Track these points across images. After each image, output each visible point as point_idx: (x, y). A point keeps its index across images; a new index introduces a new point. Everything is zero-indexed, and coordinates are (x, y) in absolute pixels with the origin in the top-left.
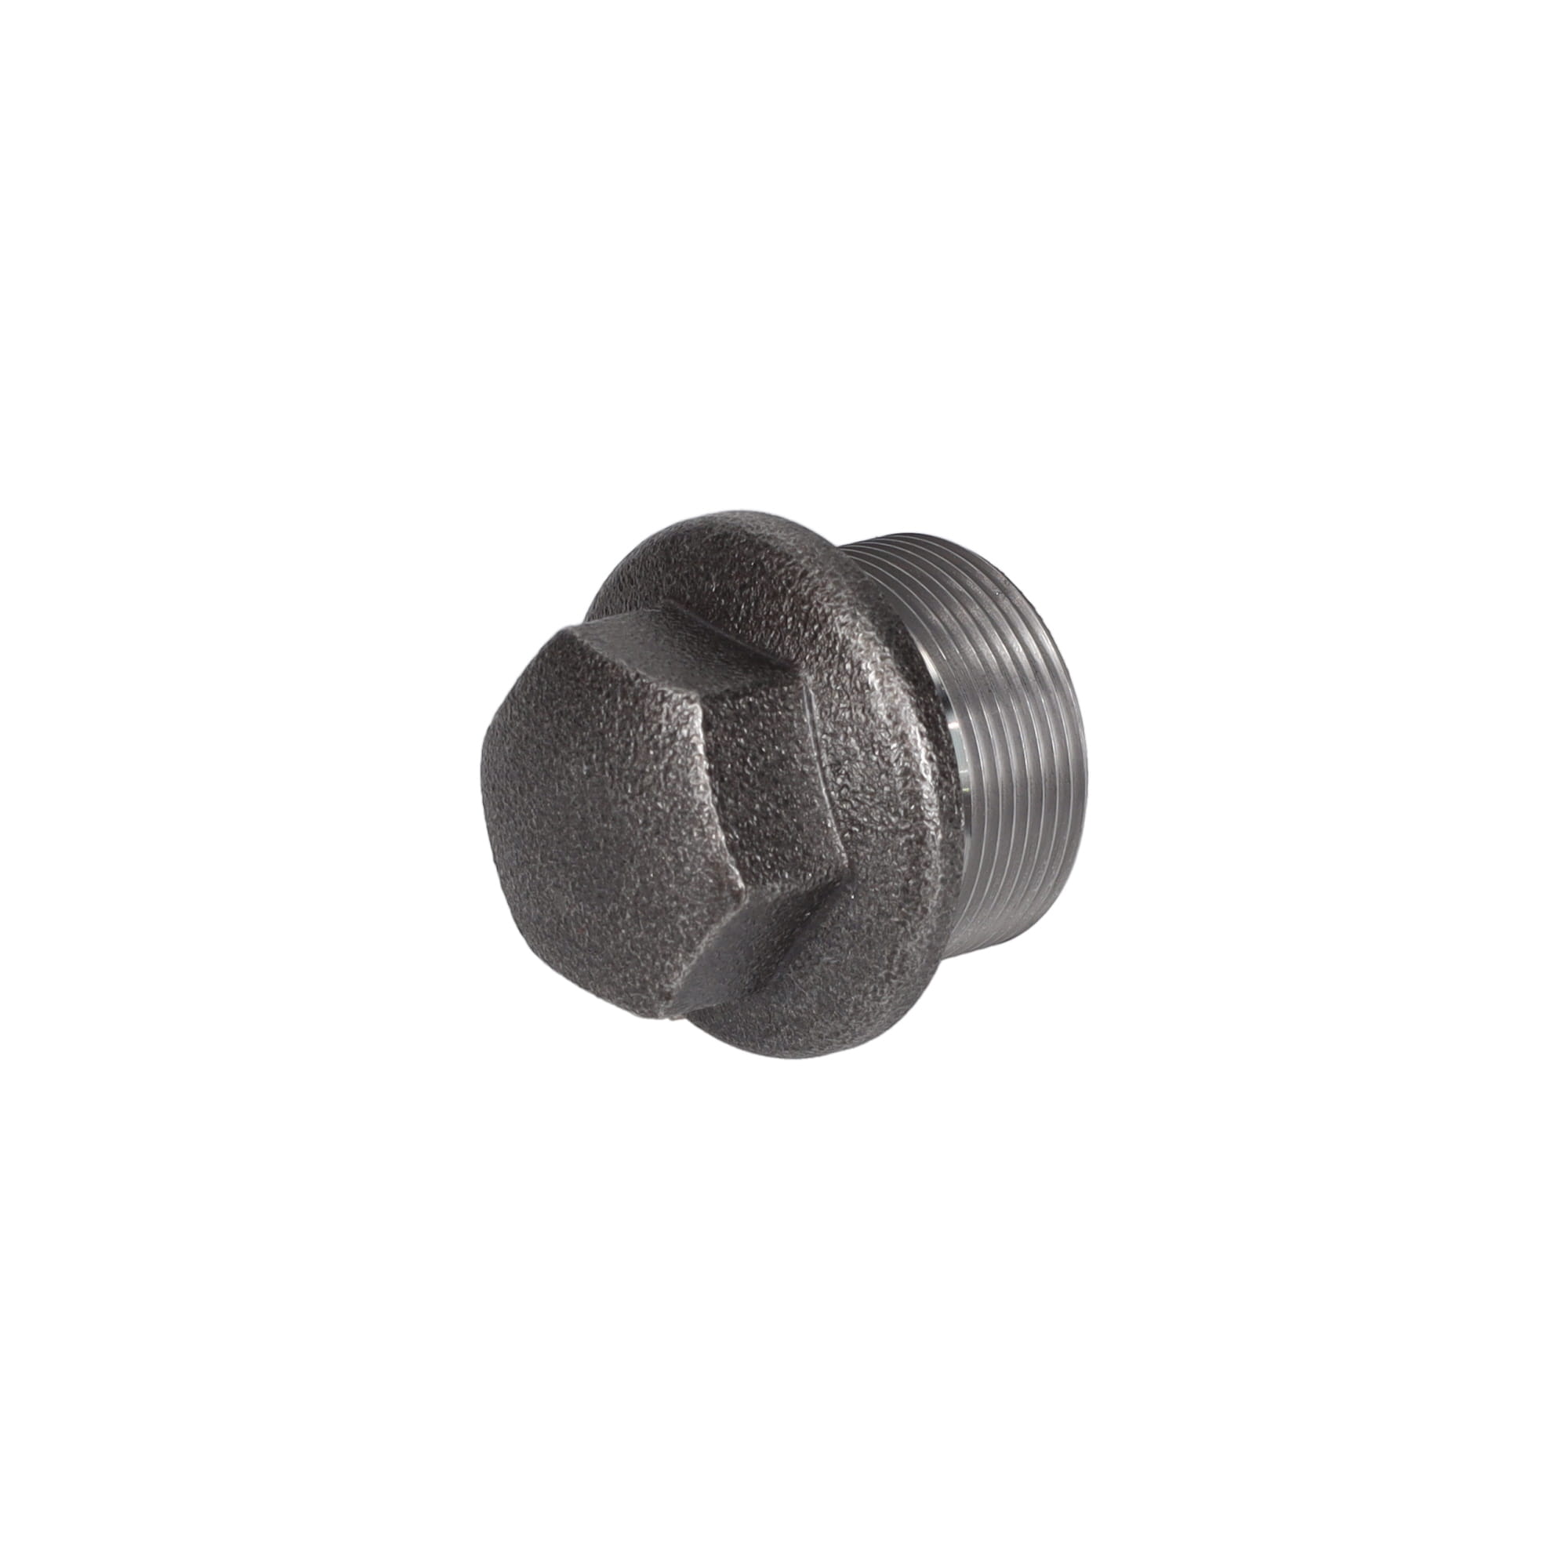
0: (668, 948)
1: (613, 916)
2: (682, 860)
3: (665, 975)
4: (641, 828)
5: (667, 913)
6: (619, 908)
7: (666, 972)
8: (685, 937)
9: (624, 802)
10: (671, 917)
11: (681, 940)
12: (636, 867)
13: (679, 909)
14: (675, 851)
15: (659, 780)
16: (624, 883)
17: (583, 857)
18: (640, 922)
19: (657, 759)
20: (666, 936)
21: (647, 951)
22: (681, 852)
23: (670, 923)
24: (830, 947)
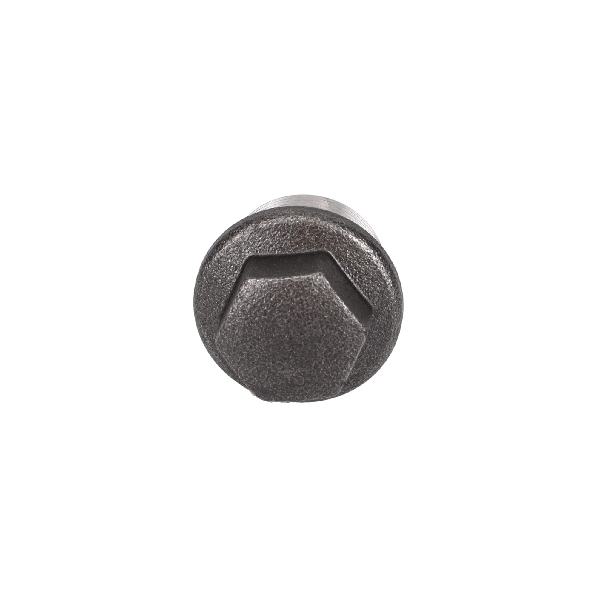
0: (343, 365)
1: (316, 366)
2: (342, 331)
3: (343, 376)
4: (321, 329)
5: (340, 353)
6: (318, 362)
7: (343, 374)
8: (350, 357)
9: (309, 323)
10: (343, 353)
11: (349, 359)
12: (323, 343)
13: (345, 349)
14: (338, 329)
15: (322, 308)
16: (318, 352)
17: (295, 352)
18: (329, 362)
19: (317, 302)
20: (341, 361)
21: (333, 371)
22: (340, 328)
23: (343, 356)
24: (370, 341)
